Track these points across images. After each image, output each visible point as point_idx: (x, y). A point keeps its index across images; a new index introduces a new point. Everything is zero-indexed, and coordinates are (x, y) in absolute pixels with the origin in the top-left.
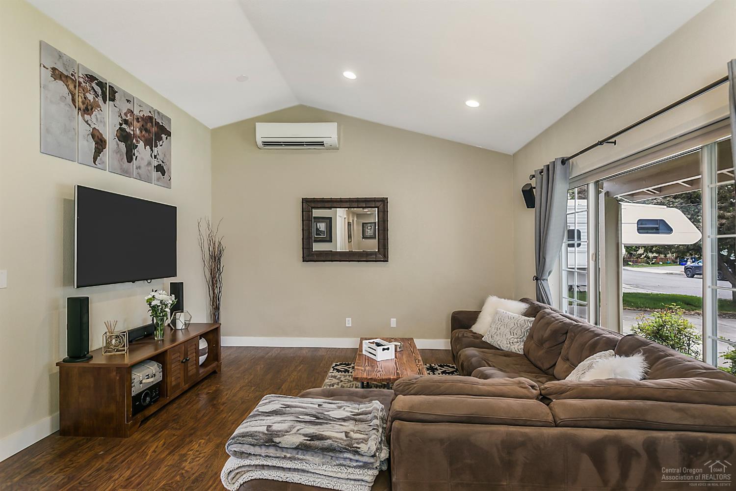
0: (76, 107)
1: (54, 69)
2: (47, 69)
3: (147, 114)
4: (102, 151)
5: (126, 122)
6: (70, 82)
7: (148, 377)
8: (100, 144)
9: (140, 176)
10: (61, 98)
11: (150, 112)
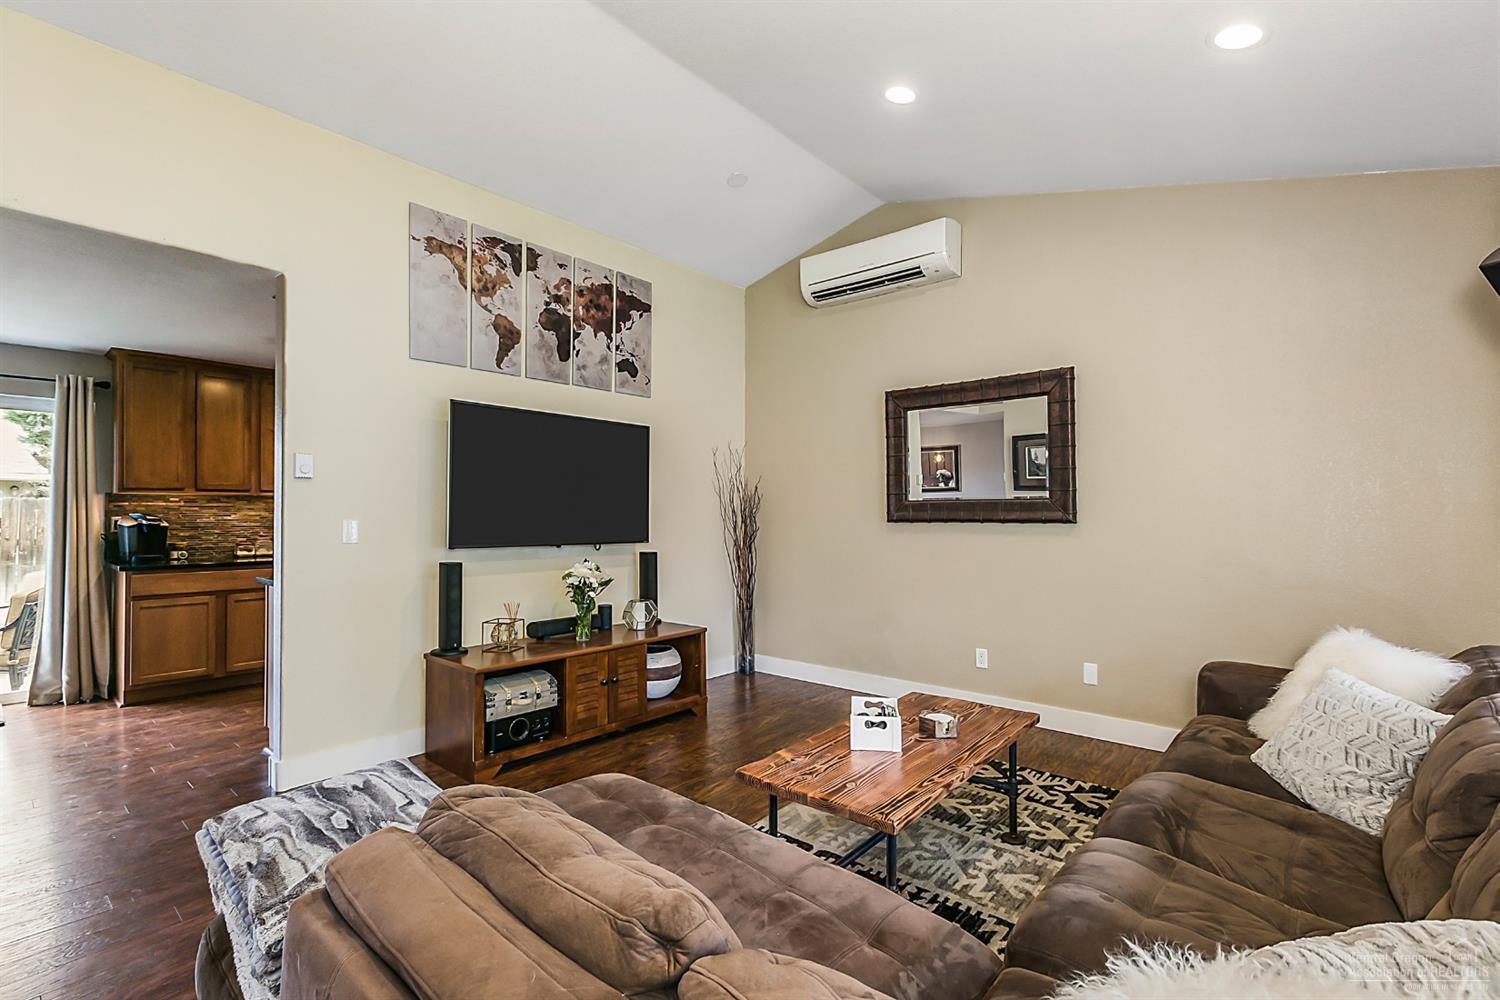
0: (466, 288)
1: (429, 239)
2: (419, 240)
3: (599, 280)
4: (513, 348)
5: (558, 299)
6: (455, 253)
7: (525, 695)
8: (508, 337)
9: (585, 382)
10: (441, 278)
11: (606, 277)
